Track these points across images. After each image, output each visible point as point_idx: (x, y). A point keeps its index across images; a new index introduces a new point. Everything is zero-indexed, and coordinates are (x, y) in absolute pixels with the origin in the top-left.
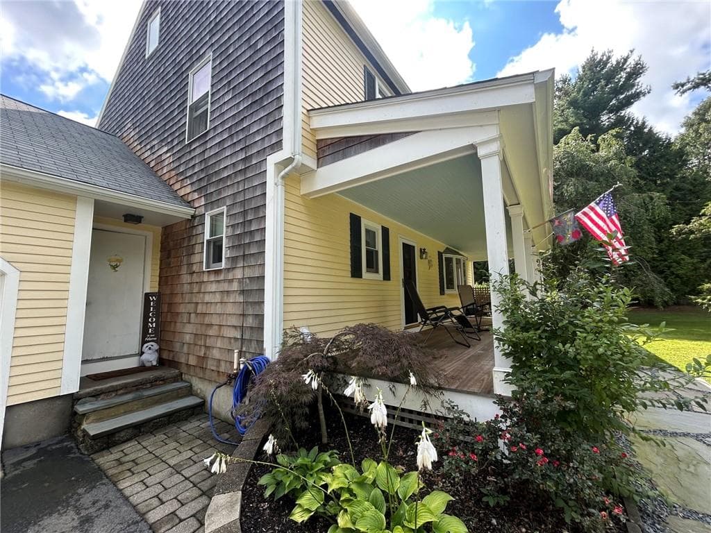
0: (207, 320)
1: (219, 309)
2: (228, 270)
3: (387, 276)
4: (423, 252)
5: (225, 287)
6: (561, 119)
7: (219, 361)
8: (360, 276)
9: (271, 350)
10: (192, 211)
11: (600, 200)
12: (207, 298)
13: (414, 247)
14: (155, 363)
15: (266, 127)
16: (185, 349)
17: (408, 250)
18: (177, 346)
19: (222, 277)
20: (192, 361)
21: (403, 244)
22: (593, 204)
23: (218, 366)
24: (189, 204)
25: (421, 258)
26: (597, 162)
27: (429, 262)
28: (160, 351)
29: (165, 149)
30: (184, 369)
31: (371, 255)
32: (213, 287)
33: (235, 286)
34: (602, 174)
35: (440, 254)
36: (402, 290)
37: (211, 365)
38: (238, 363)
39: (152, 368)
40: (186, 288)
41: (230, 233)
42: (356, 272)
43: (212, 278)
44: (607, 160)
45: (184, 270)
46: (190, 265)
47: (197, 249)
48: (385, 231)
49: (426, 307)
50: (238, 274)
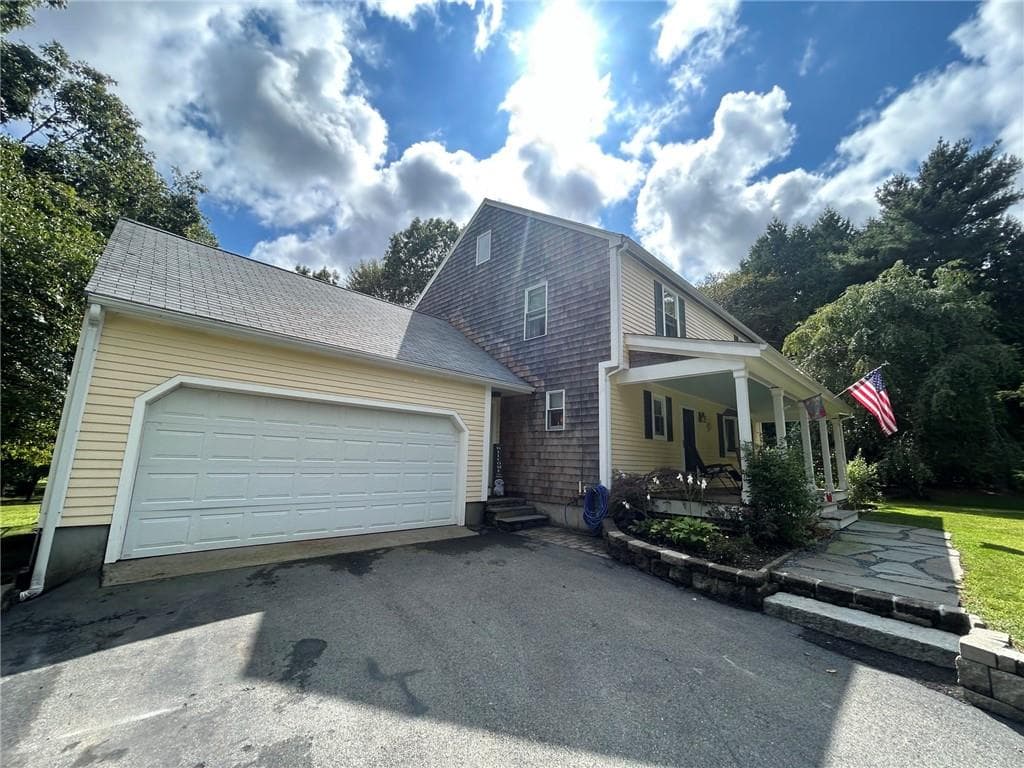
0: (550, 463)
1: (560, 456)
2: (568, 431)
3: (670, 438)
4: (701, 416)
5: (566, 442)
6: (890, 237)
7: (562, 489)
8: (652, 438)
9: (605, 480)
10: (533, 389)
11: (870, 376)
12: (549, 449)
13: (693, 412)
14: (502, 494)
15: (597, 344)
16: (530, 483)
17: (688, 414)
18: (522, 482)
19: (563, 435)
20: (537, 491)
21: (684, 410)
22: (863, 379)
23: (562, 493)
24: (530, 383)
25: (700, 420)
26: (931, 301)
27: (709, 424)
28: (505, 485)
29: (502, 340)
30: (529, 497)
31: (659, 420)
32: (555, 442)
33: (575, 442)
34: (936, 319)
35: (720, 417)
36: (683, 450)
37: (555, 492)
38: (583, 489)
39: (501, 497)
40: (528, 441)
41: (569, 407)
42: (649, 435)
43: (554, 435)
44: (944, 300)
45: (526, 429)
46: (531, 426)
47: (539, 415)
48: (669, 400)
49: (706, 463)
50: (577, 434)
